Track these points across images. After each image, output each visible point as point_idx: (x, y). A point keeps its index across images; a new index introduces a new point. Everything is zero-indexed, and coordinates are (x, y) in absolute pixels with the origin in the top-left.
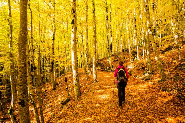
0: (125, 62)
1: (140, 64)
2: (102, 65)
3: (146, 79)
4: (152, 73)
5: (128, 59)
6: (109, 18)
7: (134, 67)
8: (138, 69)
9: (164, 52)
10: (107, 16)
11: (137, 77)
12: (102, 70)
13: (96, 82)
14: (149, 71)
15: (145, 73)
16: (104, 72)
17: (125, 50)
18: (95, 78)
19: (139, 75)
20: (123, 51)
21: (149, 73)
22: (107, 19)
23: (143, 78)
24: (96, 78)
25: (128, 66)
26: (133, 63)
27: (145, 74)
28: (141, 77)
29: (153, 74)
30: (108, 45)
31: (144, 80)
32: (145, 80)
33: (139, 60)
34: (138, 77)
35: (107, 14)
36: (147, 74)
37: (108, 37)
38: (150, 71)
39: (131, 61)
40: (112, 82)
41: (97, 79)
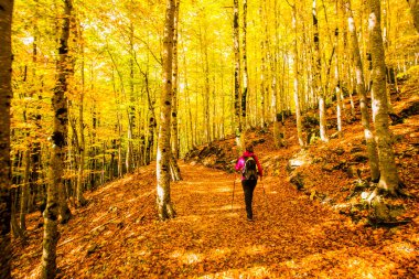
0: (282, 146)
1: (330, 151)
2: (219, 152)
3: (371, 220)
4: (396, 191)
5: (291, 138)
6: (240, 22)
7: (310, 162)
8: (324, 170)
9: (398, 118)
10: (236, 17)
11: (328, 199)
12: (218, 168)
13: (166, 216)
14: (383, 183)
15: (359, 189)
16: (222, 173)
17: (285, 117)
18: (162, 203)
19: (331, 192)
20: (279, 118)
21: (381, 192)
22: (236, 25)
23: (354, 209)
24: (167, 200)
25: (291, 158)
26: (306, 149)
27: (364, 195)
28: (343, 205)
29: (405, 197)
30: (237, 97)
31: (361, 223)
32: (366, 220)
33: (327, 140)
34: (332, 202)
35: (236, 10)
36: (374, 194)
37: (236, 74)
38: (389, 181)
39: (302, 144)
40: (226, 220)
41: (168, 207)
